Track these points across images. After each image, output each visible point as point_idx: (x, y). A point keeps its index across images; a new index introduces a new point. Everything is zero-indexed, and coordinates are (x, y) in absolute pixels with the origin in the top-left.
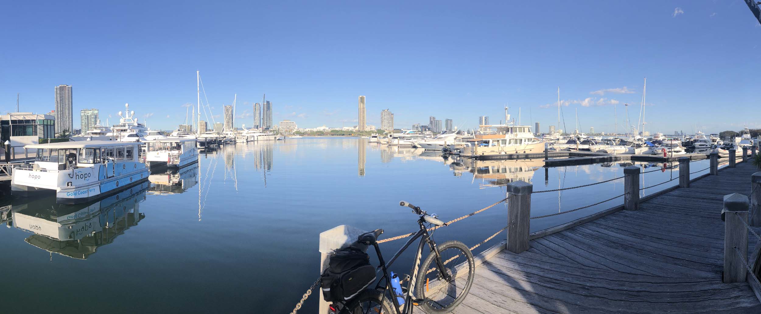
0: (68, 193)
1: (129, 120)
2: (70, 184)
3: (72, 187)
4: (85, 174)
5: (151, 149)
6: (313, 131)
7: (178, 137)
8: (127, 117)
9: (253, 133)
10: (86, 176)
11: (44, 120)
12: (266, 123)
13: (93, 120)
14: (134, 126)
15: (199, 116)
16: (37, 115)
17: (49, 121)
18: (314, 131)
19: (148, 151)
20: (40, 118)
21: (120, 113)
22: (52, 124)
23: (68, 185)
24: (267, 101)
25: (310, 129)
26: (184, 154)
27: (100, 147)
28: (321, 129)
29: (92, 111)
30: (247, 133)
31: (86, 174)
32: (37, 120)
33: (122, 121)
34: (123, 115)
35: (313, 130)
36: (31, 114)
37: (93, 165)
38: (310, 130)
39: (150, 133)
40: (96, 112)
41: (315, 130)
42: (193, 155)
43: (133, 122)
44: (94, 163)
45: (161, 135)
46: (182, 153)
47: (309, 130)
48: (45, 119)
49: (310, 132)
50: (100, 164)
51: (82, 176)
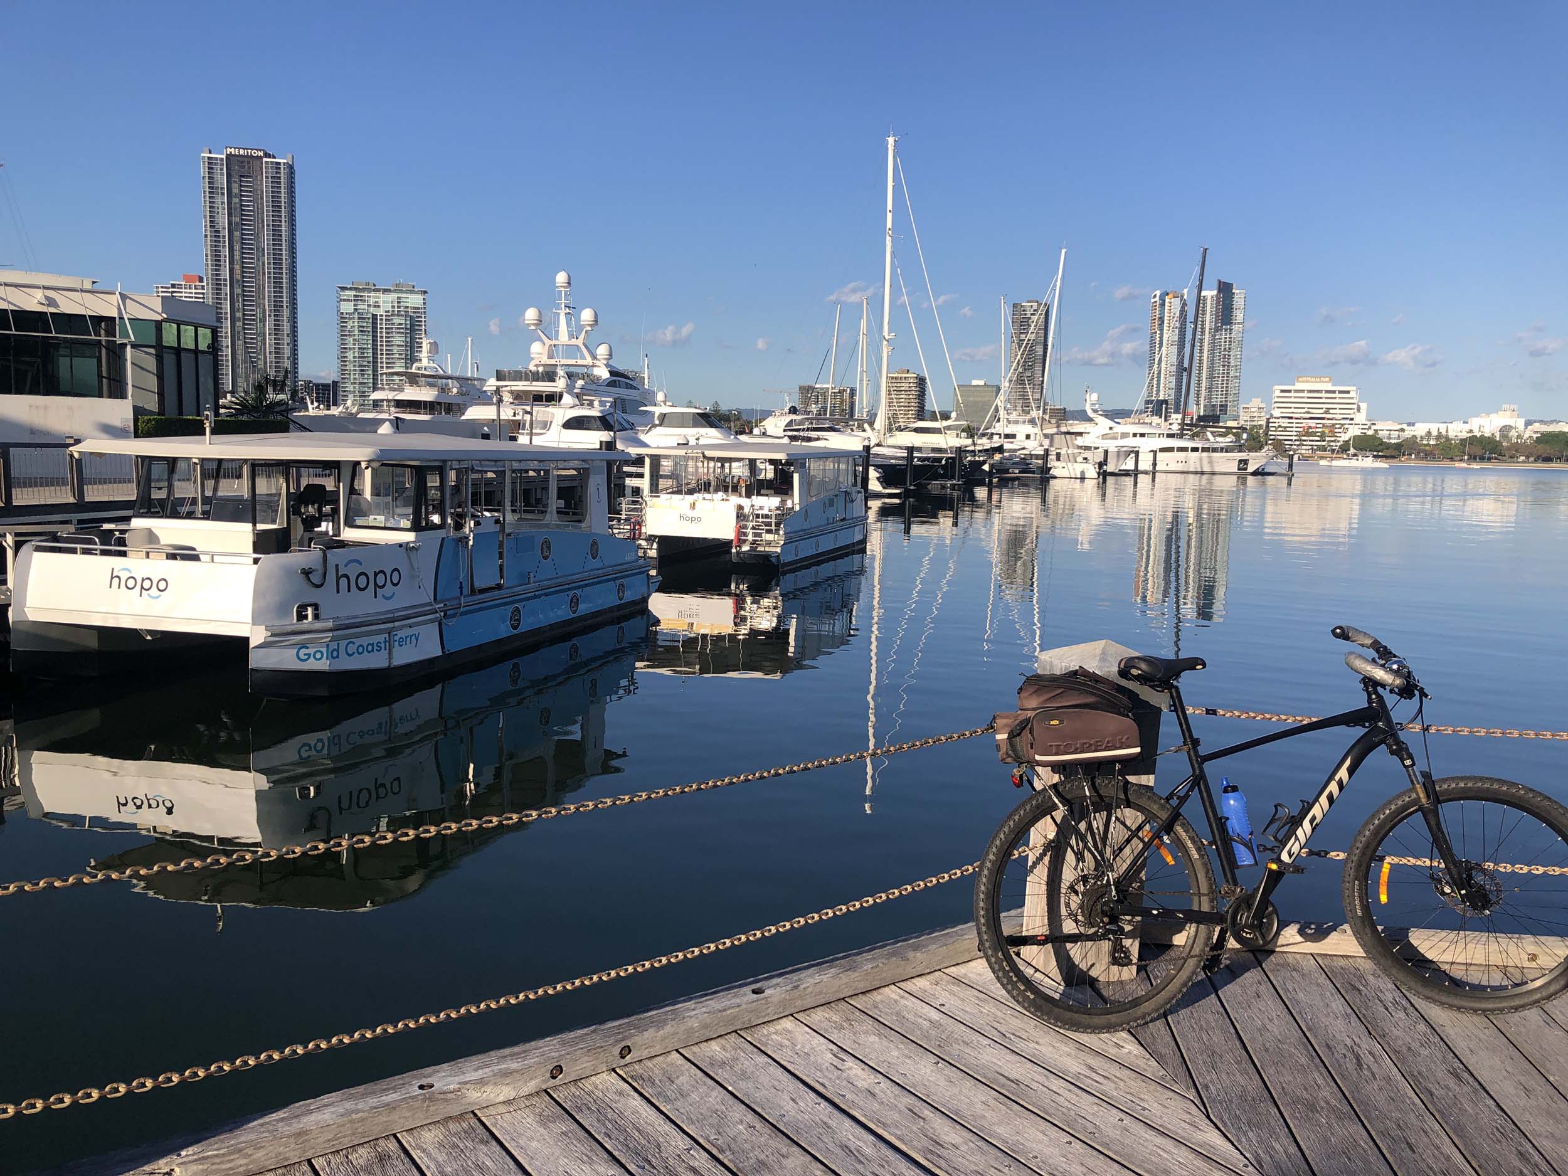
0: (303, 651)
1: (571, 350)
2: (310, 611)
3: (319, 625)
4: (376, 574)
5: (663, 484)
6: (1448, 439)
7: (786, 440)
8: (563, 338)
9: (1135, 435)
10: (381, 579)
11: (158, 324)
12: (1210, 389)
13: (399, 339)
14: (592, 380)
15: (885, 351)
16: (124, 297)
17: (188, 331)
18: (1451, 434)
19: (651, 491)
20: (135, 311)
21: (531, 315)
22: (203, 346)
23: (301, 617)
24: (1220, 282)
25: (1434, 428)
26: (805, 511)
27: (445, 461)
28: (1488, 425)
29: (393, 297)
30: (1105, 437)
31: (382, 572)
32: (121, 318)
33: (538, 354)
34: (545, 326)
35: (1444, 433)
36: (88, 285)
37: (410, 537)
38: (1435, 433)
39: (663, 417)
40: (414, 300)
41: (1457, 430)
42: (844, 519)
43: (589, 361)
44: (416, 527)
45: (712, 425)
46: (797, 508)
47: (1429, 433)
48: (165, 320)
49: (1432, 442)
50: (442, 533)
51: (362, 582)
